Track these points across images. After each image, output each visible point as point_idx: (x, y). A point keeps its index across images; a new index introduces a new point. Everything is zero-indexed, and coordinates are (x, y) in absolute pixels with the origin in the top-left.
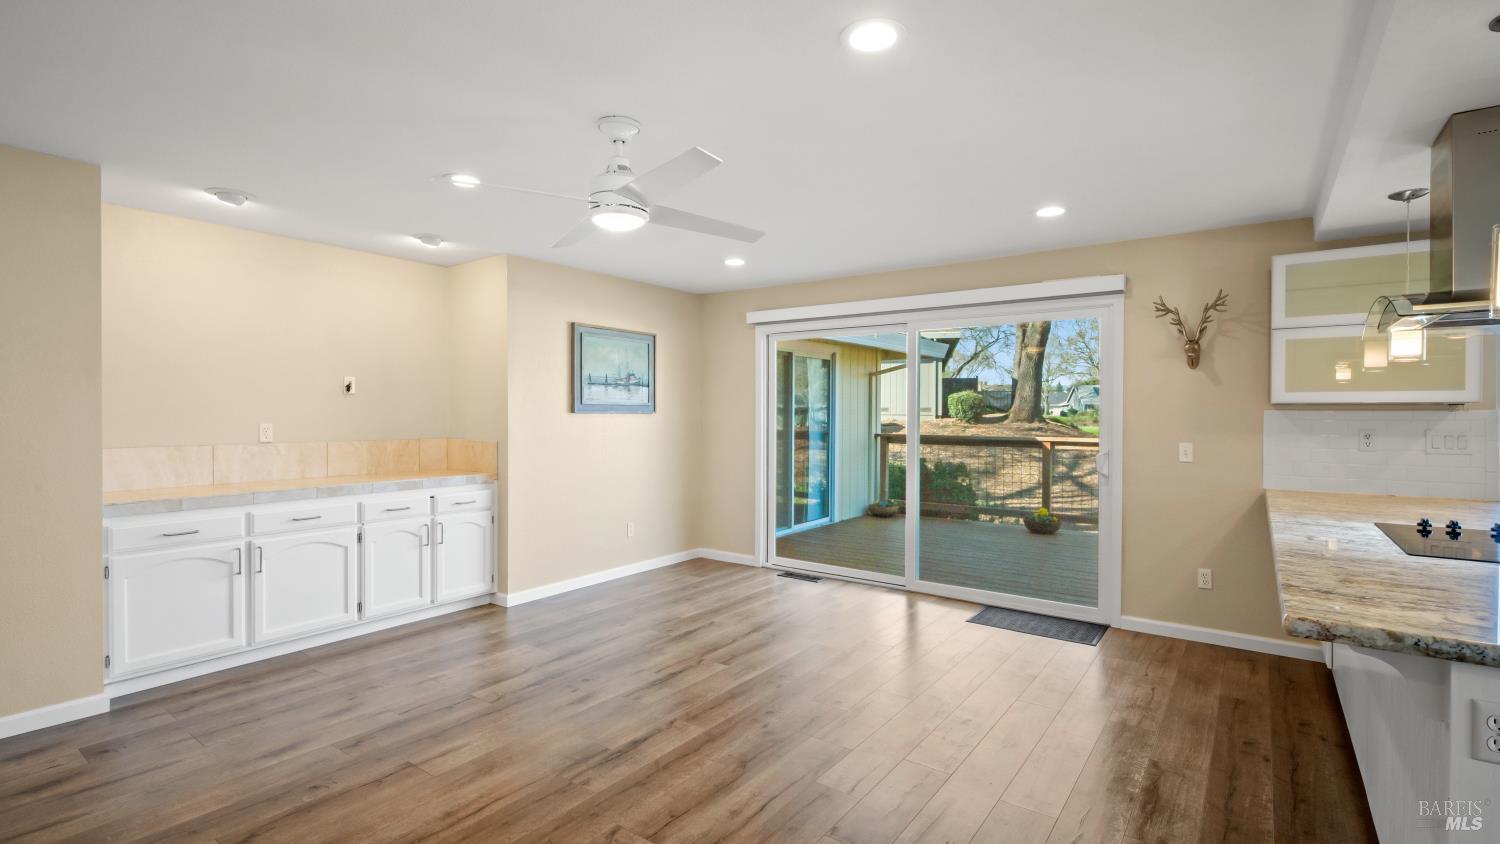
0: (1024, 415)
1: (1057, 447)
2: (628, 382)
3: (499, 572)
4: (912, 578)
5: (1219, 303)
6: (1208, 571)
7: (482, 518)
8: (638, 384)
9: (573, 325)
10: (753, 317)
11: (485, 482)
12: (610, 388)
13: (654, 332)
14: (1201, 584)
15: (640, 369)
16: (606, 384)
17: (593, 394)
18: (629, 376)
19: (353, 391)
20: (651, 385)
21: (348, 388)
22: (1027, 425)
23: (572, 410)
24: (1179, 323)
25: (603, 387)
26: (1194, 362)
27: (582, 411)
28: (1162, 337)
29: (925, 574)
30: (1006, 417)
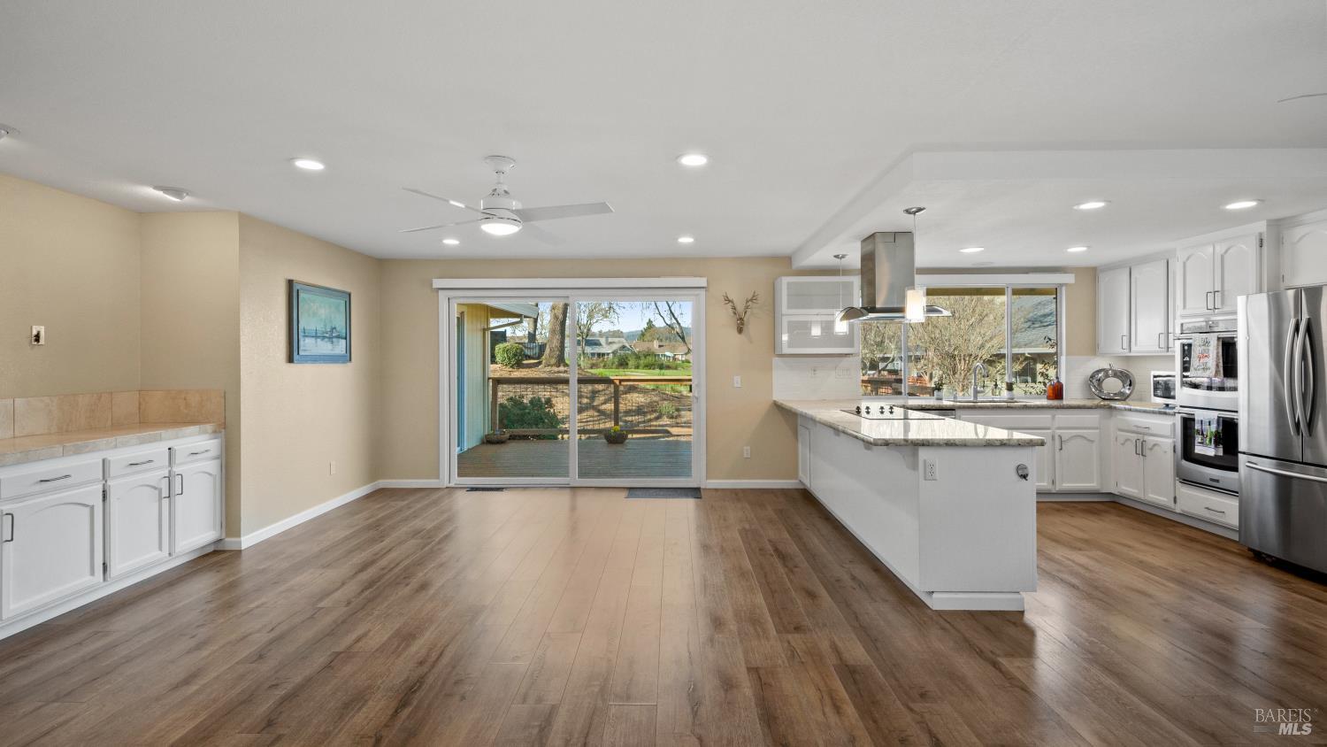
0: (553, 361)
1: (623, 383)
2: (331, 336)
3: (230, 518)
4: (574, 478)
5: (753, 299)
6: (749, 448)
7: (212, 467)
8: (338, 337)
9: (290, 283)
10: (437, 283)
11: (215, 432)
12: (319, 340)
13: (349, 291)
14: (745, 456)
15: (340, 323)
16: (316, 337)
17: (308, 345)
18: (333, 329)
19: (42, 341)
20: (347, 337)
21: (37, 338)
22: (556, 369)
23: (290, 359)
24: (734, 308)
25: (313, 339)
26: (740, 331)
27: (301, 362)
28: (724, 316)
29: (581, 475)
30: (540, 363)
